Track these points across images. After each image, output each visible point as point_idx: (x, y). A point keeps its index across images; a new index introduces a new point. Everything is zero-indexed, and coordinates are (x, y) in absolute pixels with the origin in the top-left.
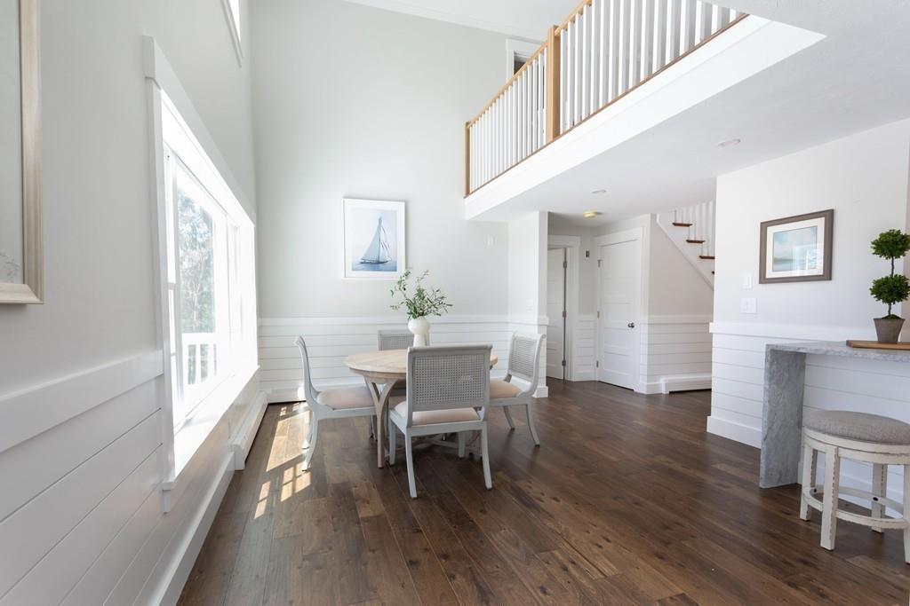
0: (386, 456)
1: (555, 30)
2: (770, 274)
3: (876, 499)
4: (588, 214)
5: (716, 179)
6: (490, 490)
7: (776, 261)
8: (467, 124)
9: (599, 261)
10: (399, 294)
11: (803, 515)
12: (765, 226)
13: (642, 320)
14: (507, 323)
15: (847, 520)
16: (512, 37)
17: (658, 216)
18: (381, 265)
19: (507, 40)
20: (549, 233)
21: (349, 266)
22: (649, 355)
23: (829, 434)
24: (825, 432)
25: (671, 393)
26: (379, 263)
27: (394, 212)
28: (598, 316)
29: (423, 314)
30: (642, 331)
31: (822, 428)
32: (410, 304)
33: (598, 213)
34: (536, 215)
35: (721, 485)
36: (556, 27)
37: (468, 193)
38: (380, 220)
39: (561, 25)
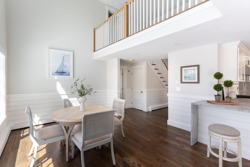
0: (70, 155)
1: (127, 3)
2: (183, 81)
3: (225, 149)
4: (131, 60)
5: (168, 54)
6: (115, 165)
7: (185, 77)
8: (94, 29)
9: (132, 73)
10: (74, 88)
11: (208, 156)
12: (182, 68)
13: (145, 91)
14: (107, 92)
15: (226, 160)
16: (108, 5)
17: (148, 62)
18: (63, 73)
19: (106, 6)
20: (121, 65)
21: (51, 74)
22: (147, 101)
23: (220, 134)
24: (218, 133)
25: (152, 111)
26: (63, 72)
27: (69, 55)
28: (132, 89)
29: (84, 95)
30: (145, 93)
31: (217, 132)
32: (79, 91)
33: (134, 60)
34: (117, 59)
35: (181, 146)
36: (127, 2)
37: (95, 51)
38: (63, 58)
39: (129, 2)
